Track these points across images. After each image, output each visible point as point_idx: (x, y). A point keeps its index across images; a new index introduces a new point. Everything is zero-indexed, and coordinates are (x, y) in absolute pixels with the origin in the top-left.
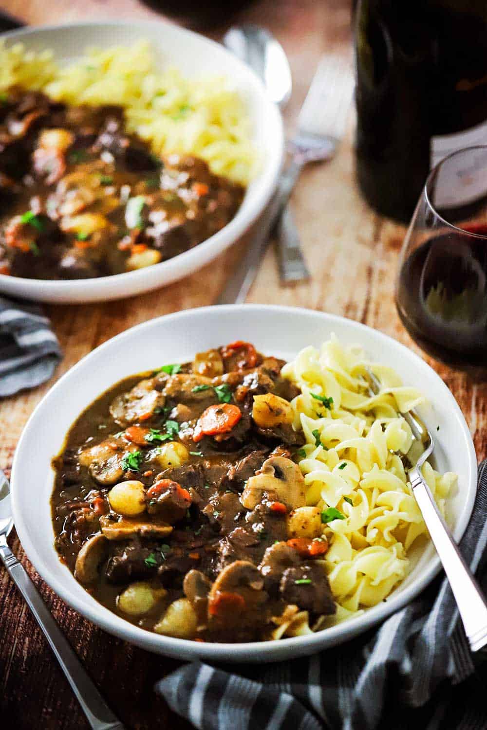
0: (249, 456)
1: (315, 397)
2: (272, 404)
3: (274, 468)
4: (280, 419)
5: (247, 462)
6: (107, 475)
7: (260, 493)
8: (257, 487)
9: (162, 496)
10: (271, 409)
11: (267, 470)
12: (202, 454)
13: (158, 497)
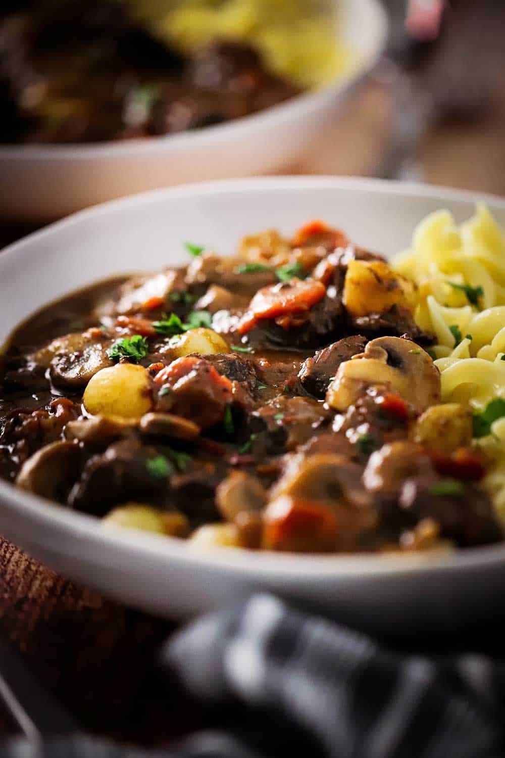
0: (341, 340)
1: (455, 287)
2: (380, 273)
3: (387, 350)
4: (395, 299)
5: (335, 349)
6: (82, 369)
7: (360, 387)
8: (356, 376)
9: (182, 382)
10: (379, 279)
11: (373, 354)
12: (252, 350)
13: (173, 383)
